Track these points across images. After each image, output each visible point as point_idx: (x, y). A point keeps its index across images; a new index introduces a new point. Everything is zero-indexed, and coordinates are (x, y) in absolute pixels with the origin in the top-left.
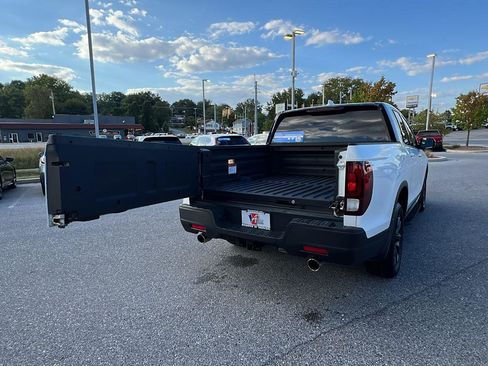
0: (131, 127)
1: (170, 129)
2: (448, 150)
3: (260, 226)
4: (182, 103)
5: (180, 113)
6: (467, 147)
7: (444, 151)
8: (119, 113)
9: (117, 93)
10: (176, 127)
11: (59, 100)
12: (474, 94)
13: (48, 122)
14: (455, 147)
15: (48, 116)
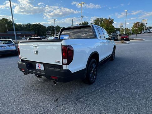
0: (33, 35)
1: (46, 35)
2: (130, 40)
3: (41, 69)
4: (50, 27)
5: (50, 30)
6: (136, 39)
7: (129, 40)
8: (29, 30)
9: (29, 24)
10: (49, 35)
11: (9, 27)
12: (138, 23)
13: (5, 34)
14: (133, 39)
15: (5, 32)
